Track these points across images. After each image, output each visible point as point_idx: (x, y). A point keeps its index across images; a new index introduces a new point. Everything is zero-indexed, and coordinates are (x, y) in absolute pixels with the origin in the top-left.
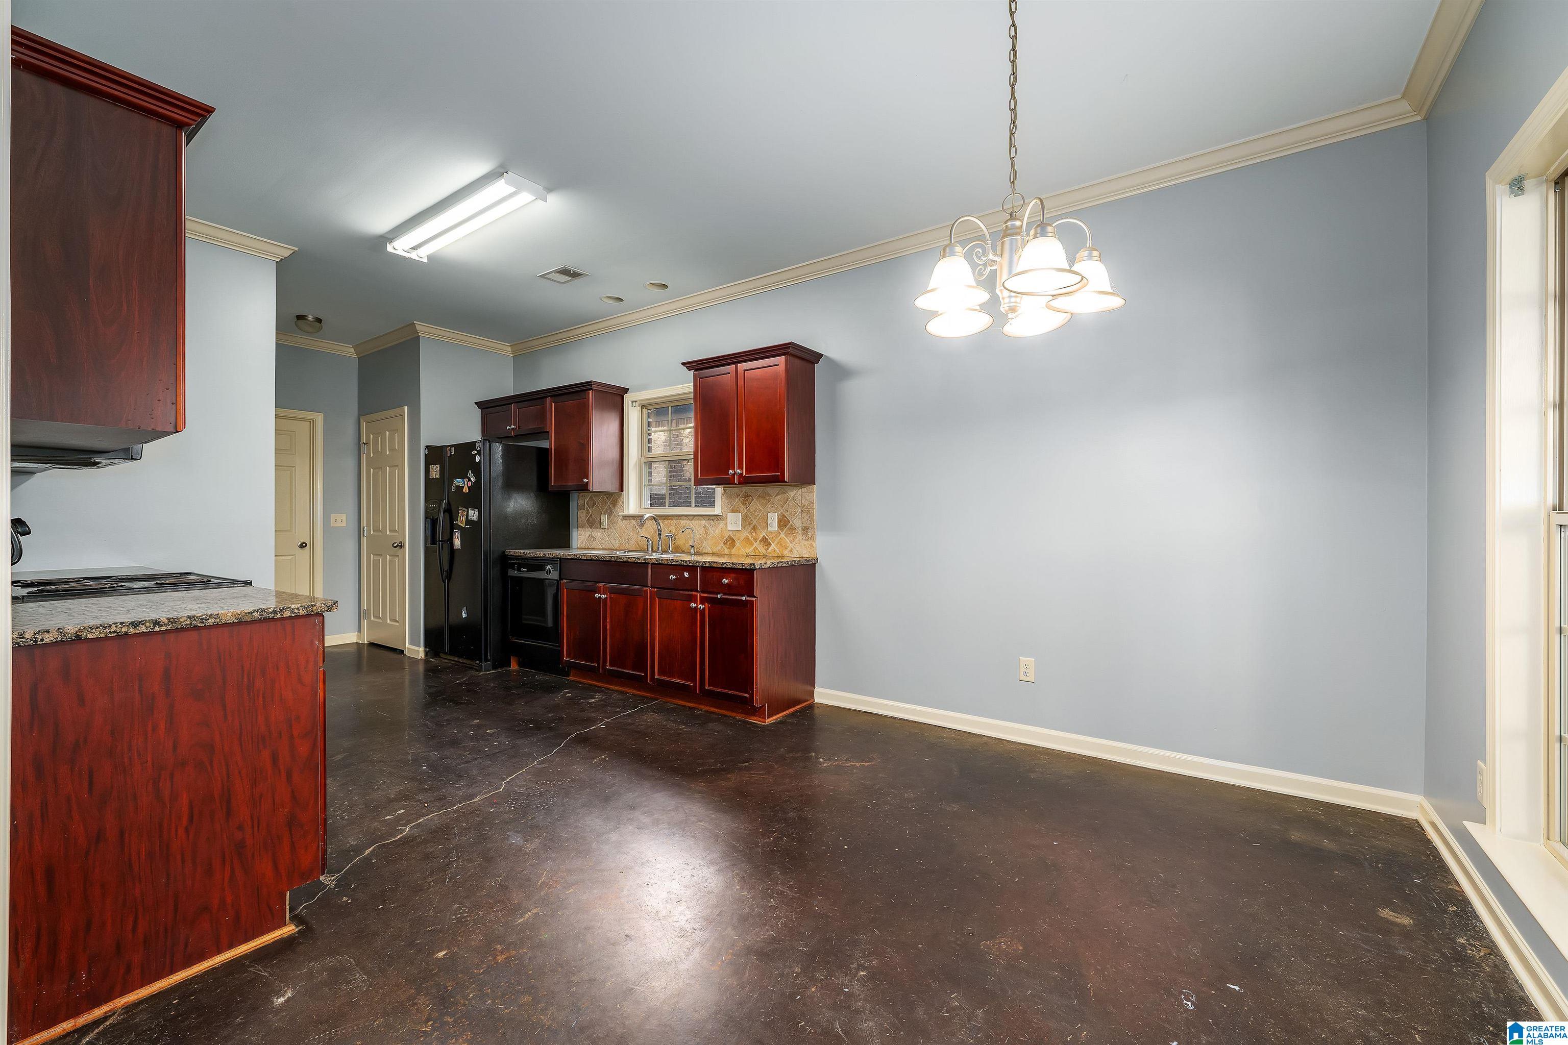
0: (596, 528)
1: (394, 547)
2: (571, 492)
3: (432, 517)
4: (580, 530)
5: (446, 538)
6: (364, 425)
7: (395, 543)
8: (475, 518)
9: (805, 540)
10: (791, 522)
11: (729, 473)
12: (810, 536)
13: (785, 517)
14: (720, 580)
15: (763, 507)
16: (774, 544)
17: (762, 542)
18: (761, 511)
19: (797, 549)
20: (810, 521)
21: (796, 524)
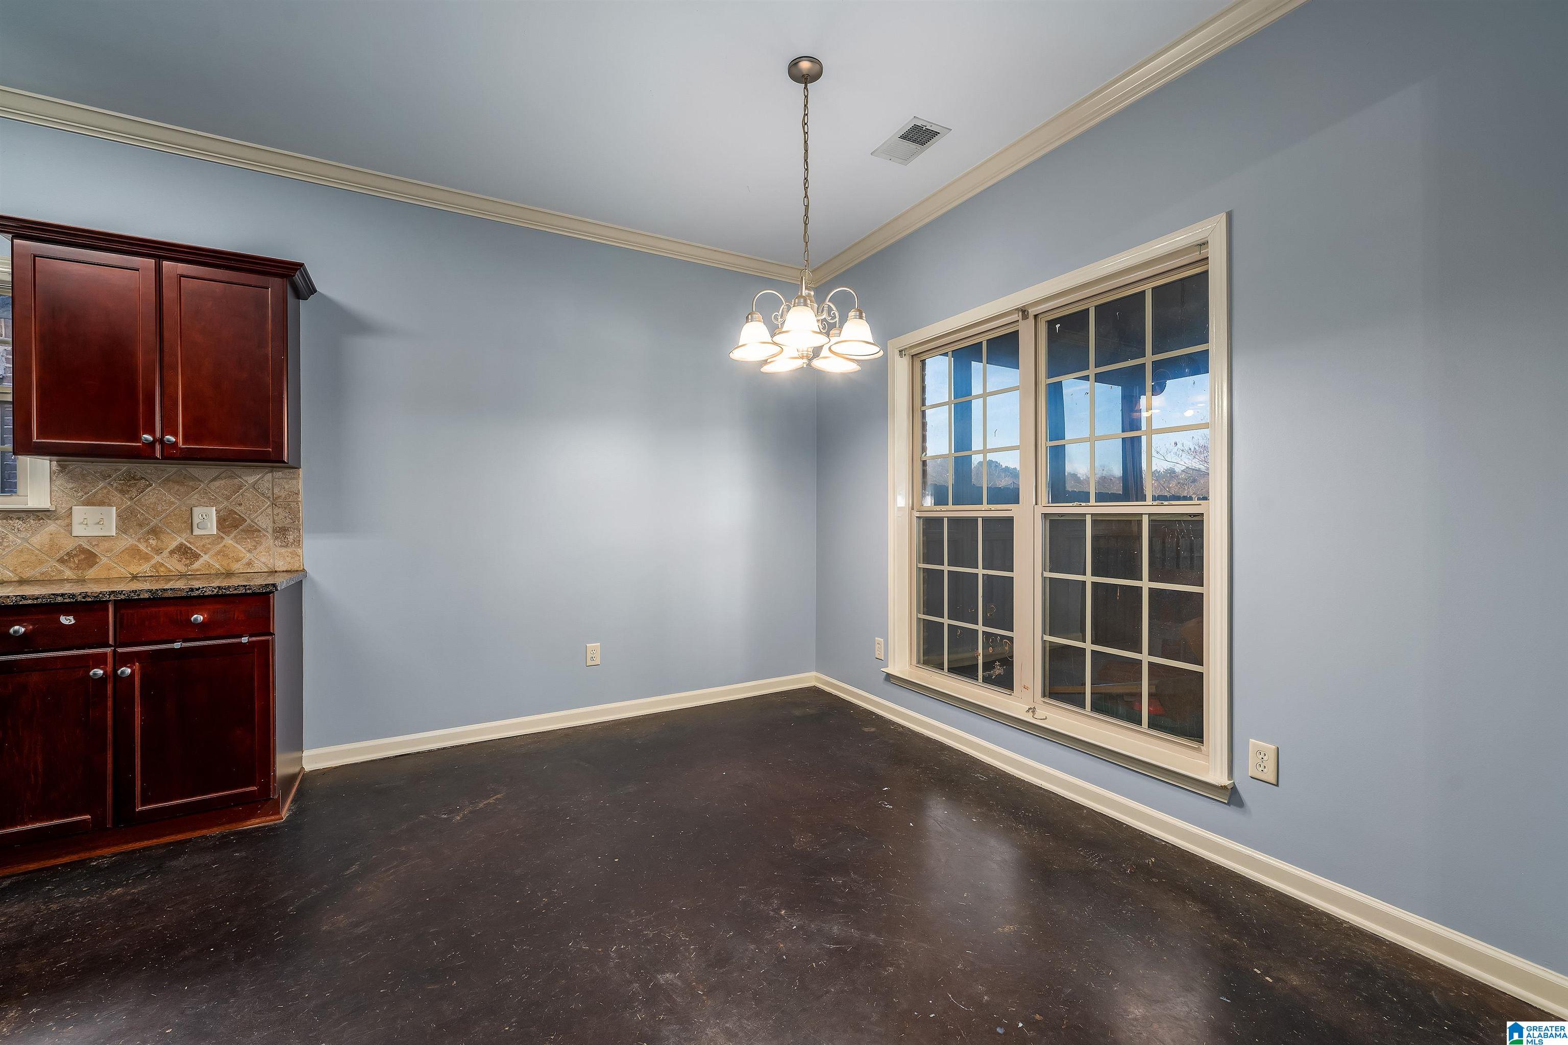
9: (281, 546)
10: (249, 521)
11: (141, 439)
12: (291, 541)
13: (236, 513)
14: (179, 617)
15: (178, 497)
16: (208, 555)
17: (175, 553)
18: (173, 503)
19: (263, 560)
20: (291, 519)
21: (260, 523)
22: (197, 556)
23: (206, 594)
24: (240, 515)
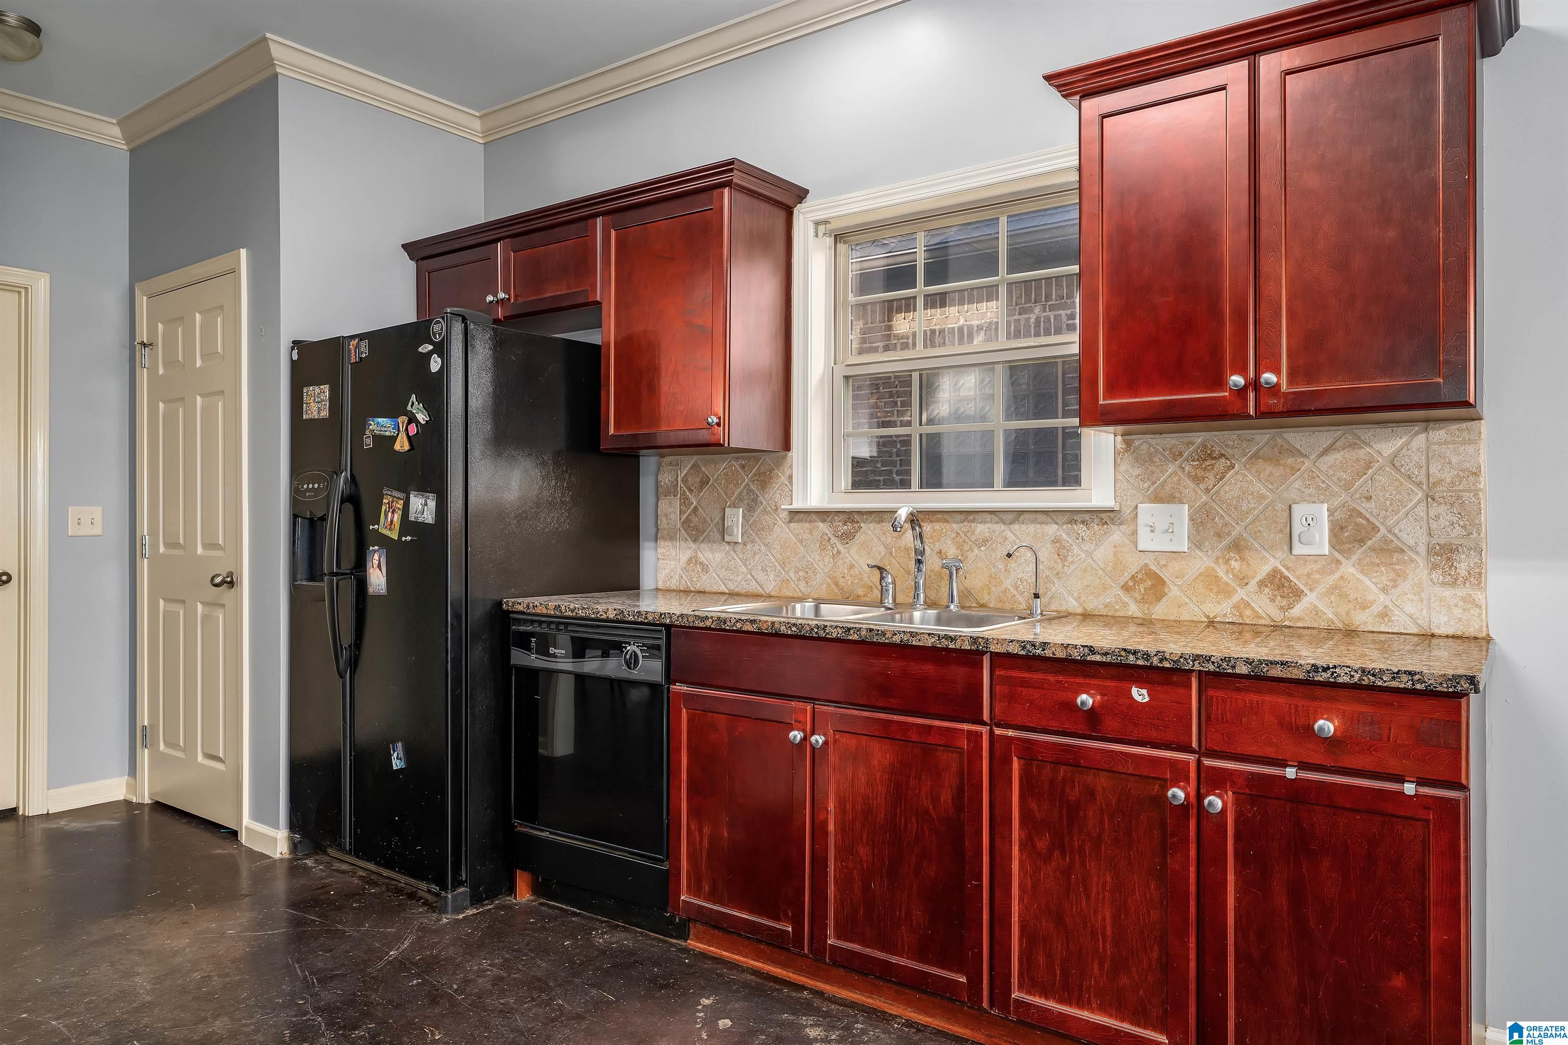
0: (708, 540)
1: (216, 585)
2: (642, 452)
3: (311, 513)
4: (665, 548)
5: (346, 566)
6: (143, 303)
7: (218, 575)
8: (429, 517)
9: (1443, 584)
10: (1383, 531)
11: (1227, 382)
12: (1463, 573)
13: (1360, 515)
14: (1293, 720)
15: (1270, 486)
16: (1315, 594)
17: (1266, 586)
18: (1263, 497)
19: (1409, 609)
20: (1464, 527)
21: (1403, 535)
22: (1298, 594)
23: (1340, 680)
24: (1368, 520)
